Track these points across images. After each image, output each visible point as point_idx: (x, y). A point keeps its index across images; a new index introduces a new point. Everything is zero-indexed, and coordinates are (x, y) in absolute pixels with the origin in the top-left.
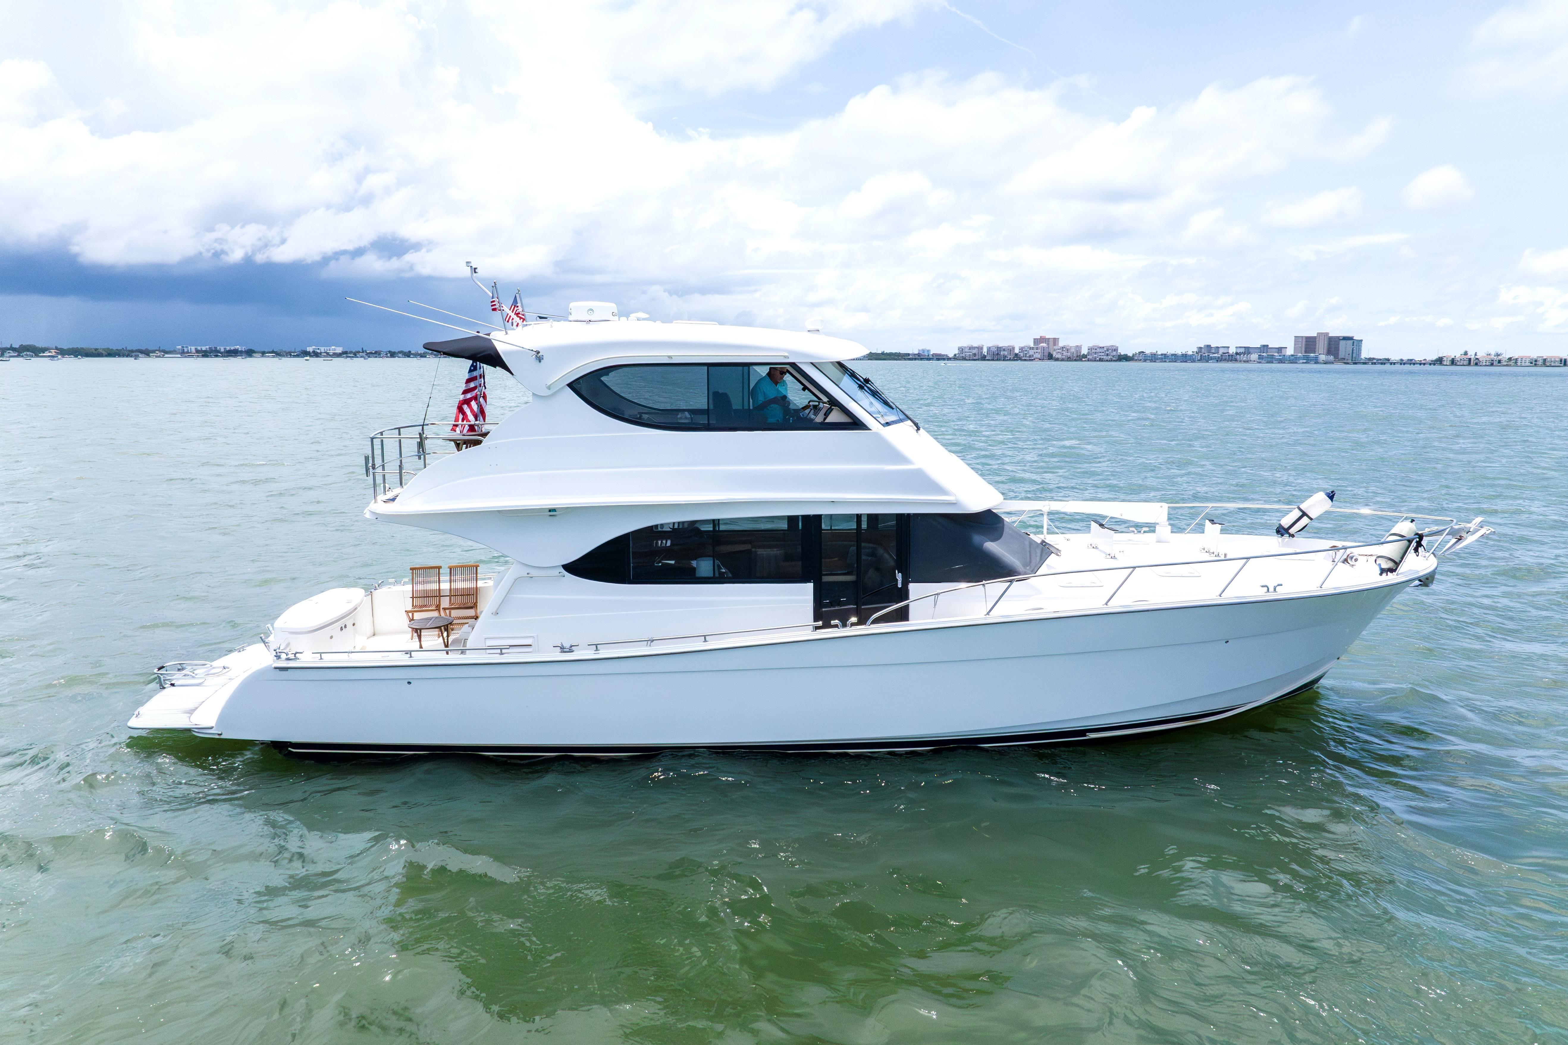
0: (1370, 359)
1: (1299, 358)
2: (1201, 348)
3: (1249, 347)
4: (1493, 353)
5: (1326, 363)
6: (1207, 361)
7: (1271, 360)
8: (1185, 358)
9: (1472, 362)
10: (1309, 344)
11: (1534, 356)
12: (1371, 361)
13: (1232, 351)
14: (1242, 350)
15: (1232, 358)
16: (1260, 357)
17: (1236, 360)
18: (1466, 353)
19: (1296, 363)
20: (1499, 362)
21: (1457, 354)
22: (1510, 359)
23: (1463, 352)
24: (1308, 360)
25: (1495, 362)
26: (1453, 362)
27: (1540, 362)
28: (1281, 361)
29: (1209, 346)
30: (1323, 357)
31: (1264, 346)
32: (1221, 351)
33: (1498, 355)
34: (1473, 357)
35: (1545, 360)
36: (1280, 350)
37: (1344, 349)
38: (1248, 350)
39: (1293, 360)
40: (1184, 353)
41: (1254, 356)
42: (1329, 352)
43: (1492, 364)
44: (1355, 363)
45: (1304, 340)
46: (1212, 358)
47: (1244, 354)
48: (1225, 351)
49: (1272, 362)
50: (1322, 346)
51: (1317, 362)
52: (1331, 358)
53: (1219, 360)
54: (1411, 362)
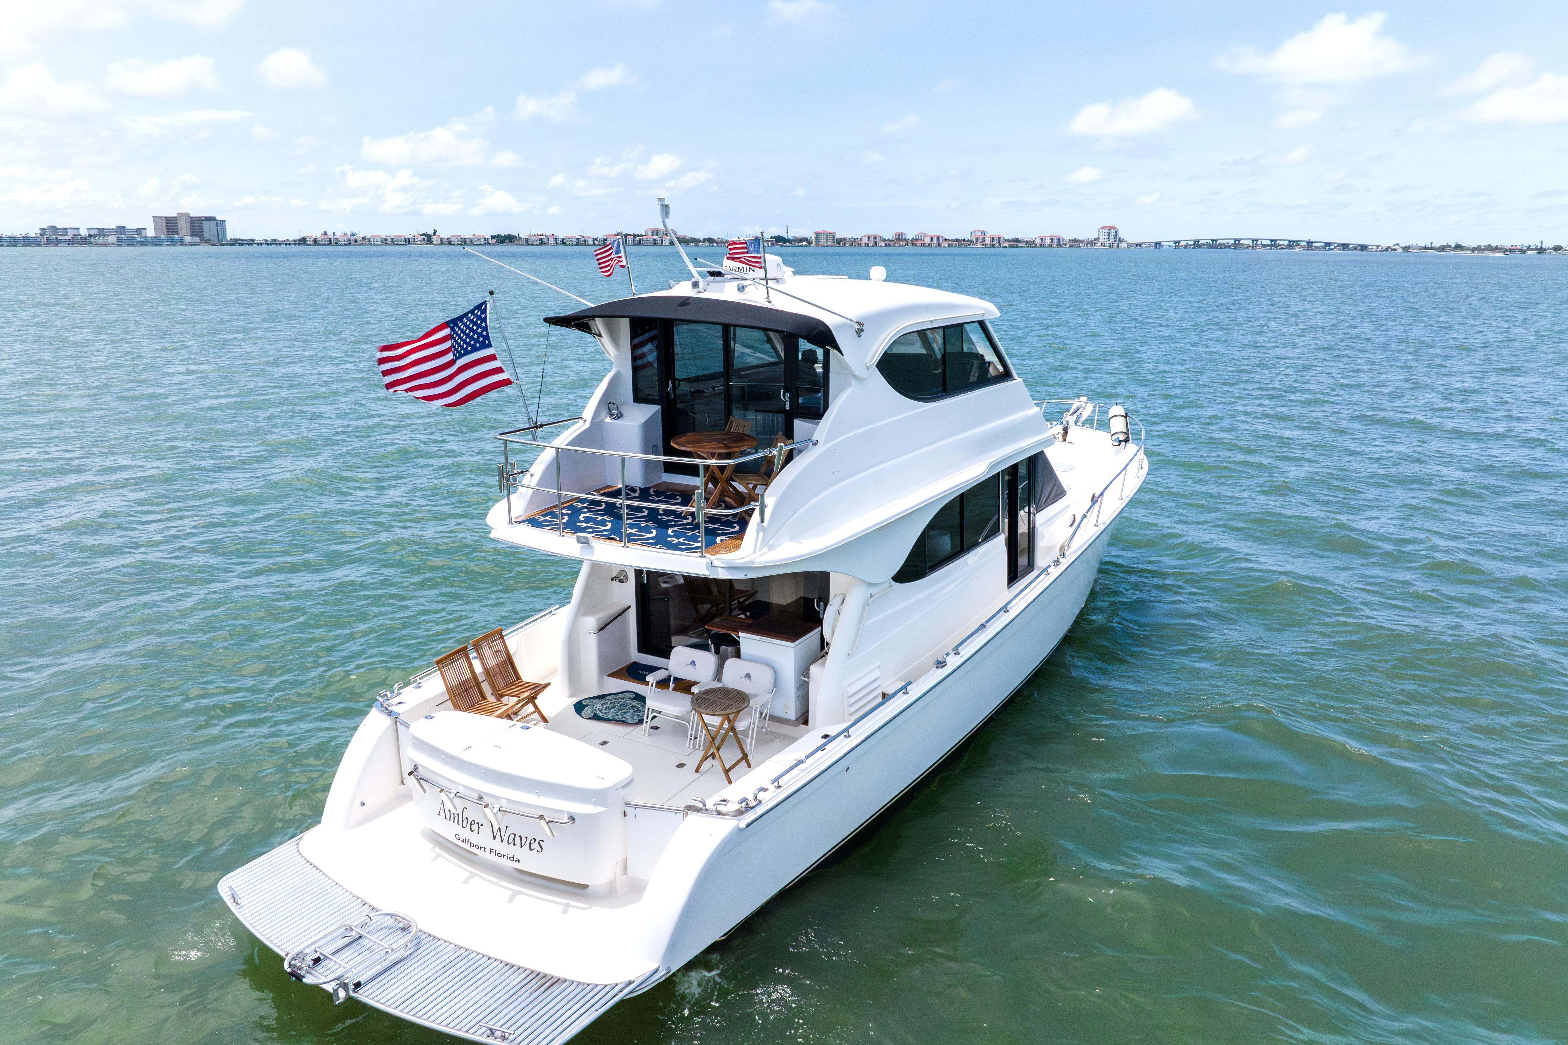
0: (236, 240)
1: (163, 240)
2: (44, 229)
3: (103, 229)
4: (349, 233)
5: (192, 245)
6: (57, 245)
7: (131, 242)
8: (26, 241)
9: (332, 242)
10: (170, 225)
11: (383, 235)
12: (234, 242)
13: (84, 232)
14: (96, 232)
15: (85, 241)
16: (119, 240)
17: (91, 243)
18: (325, 234)
19: (161, 245)
20: (356, 241)
21: (318, 234)
22: (364, 238)
23: (322, 232)
24: (173, 242)
25: (352, 241)
26: (315, 242)
27: (389, 241)
28: (143, 244)
29: (54, 227)
30: (188, 239)
31: (120, 227)
32: (71, 233)
33: (353, 235)
34: (332, 236)
35: (392, 239)
36: (139, 231)
37: (208, 230)
38: (102, 232)
39: (156, 242)
40: (24, 235)
41: (112, 239)
42: (193, 234)
43: (350, 244)
44: (222, 245)
45: (164, 222)
46: (61, 242)
47: (99, 235)
48: (76, 232)
49: (134, 245)
50: (184, 228)
51: (183, 244)
52: (197, 239)
53: (70, 243)
54: (275, 242)
